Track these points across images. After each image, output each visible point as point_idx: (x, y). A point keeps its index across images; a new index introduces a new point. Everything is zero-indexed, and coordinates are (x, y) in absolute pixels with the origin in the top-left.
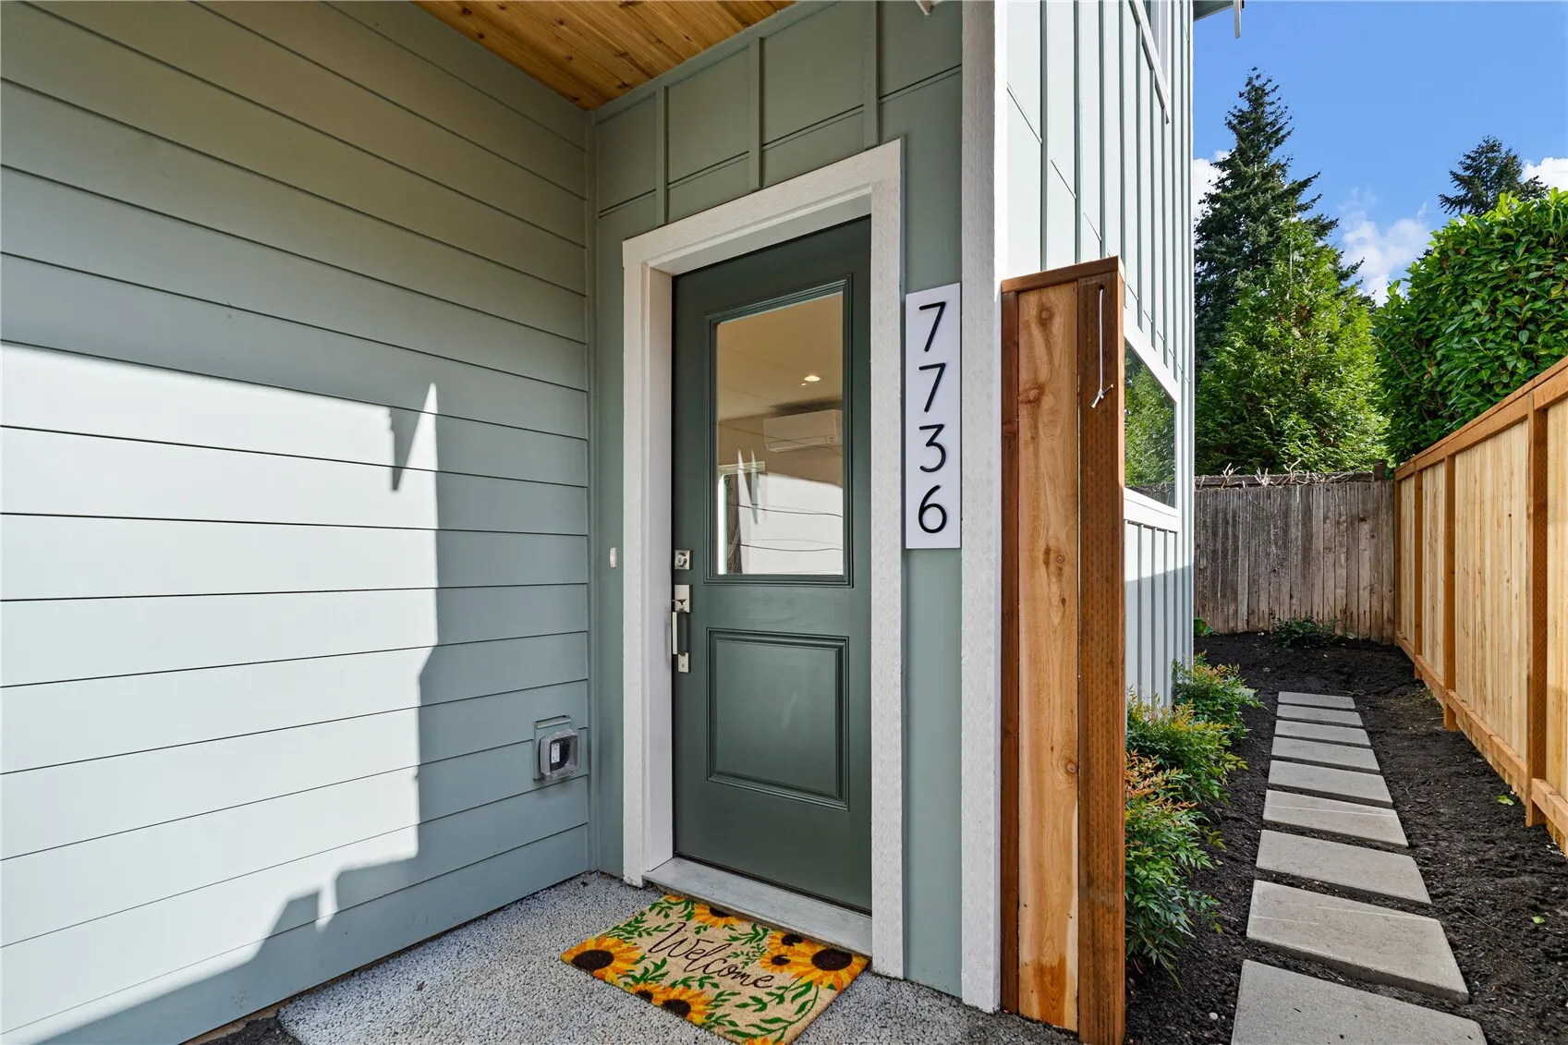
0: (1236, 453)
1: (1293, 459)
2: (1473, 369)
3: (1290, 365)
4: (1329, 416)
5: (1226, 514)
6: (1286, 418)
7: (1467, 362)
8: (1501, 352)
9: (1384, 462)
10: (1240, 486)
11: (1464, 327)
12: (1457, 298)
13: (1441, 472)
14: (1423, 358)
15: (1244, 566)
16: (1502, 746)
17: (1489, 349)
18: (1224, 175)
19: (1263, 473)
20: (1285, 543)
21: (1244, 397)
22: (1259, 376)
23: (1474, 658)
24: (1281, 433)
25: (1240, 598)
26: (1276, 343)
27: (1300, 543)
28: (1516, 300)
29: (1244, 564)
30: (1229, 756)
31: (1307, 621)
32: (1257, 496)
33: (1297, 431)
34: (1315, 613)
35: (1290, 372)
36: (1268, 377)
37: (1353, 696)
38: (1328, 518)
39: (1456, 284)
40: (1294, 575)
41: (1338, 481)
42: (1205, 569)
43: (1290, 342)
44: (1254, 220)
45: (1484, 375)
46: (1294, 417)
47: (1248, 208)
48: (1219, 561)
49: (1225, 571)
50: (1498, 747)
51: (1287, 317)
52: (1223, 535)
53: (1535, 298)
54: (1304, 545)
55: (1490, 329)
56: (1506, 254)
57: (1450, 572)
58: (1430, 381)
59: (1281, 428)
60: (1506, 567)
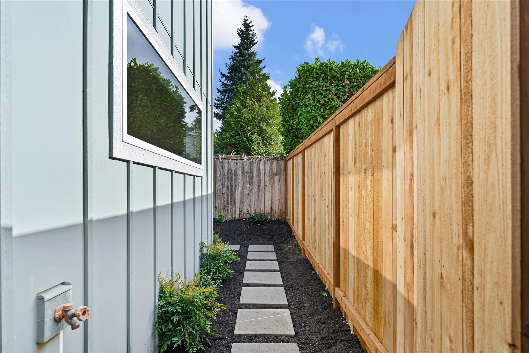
0: (237, 148)
1: (255, 150)
2: (309, 119)
3: (255, 115)
4: (266, 136)
5: (232, 171)
6: (253, 135)
7: (307, 116)
8: (316, 114)
9: (283, 154)
10: (237, 160)
11: (306, 104)
12: (304, 93)
13: (300, 156)
14: (294, 115)
15: (238, 192)
16: (323, 269)
17: (313, 113)
18: (237, 51)
19: (245, 155)
20: (252, 184)
21: (240, 126)
22: (244, 118)
23: (312, 230)
24: (251, 141)
25: (237, 205)
26: (250, 107)
27: (257, 183)
28: (320, 97)
29: (238, 191)
30: (217, 304)
31: (259, 214)
32: (243, 164)
33: (256, 141)
34: (262, 211)
35: (255, 118)
36: (247, 119)
37: (274, 244)
38: (266, 174)
39: (303, 88)
40: (255, 196)
41: (269, 160)
42: (225, 193)
43: (255, 107)
44: (246, 70)
45: (312, 122)
46: (256, 135)
47: (244, 65)
48: (229, 190)
49: (231, 194)
50: (321, 270)
51: (254, 98)
52: (231, 180)
53: (325, 97)
54: (258, 184)
55: (313, 106)
56: (317, 80)
57: (304, 195)
58: (296, 124)
59: (252, 139)
60: (323, 194)
